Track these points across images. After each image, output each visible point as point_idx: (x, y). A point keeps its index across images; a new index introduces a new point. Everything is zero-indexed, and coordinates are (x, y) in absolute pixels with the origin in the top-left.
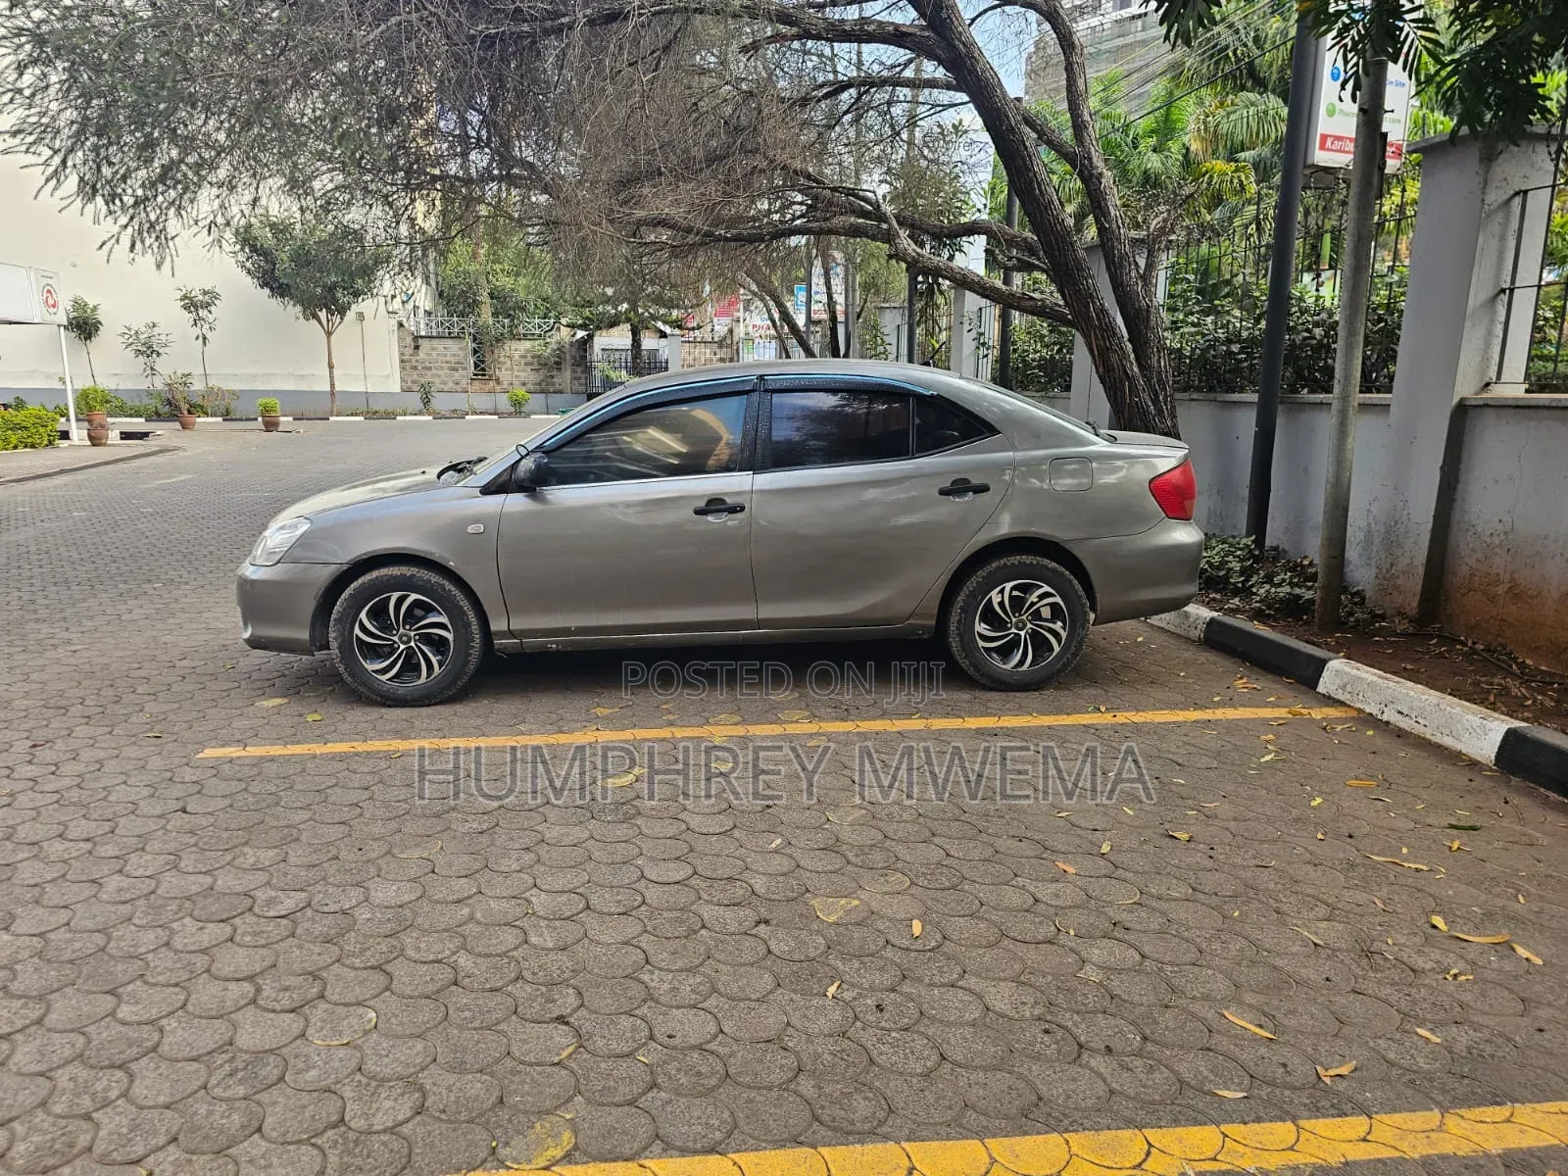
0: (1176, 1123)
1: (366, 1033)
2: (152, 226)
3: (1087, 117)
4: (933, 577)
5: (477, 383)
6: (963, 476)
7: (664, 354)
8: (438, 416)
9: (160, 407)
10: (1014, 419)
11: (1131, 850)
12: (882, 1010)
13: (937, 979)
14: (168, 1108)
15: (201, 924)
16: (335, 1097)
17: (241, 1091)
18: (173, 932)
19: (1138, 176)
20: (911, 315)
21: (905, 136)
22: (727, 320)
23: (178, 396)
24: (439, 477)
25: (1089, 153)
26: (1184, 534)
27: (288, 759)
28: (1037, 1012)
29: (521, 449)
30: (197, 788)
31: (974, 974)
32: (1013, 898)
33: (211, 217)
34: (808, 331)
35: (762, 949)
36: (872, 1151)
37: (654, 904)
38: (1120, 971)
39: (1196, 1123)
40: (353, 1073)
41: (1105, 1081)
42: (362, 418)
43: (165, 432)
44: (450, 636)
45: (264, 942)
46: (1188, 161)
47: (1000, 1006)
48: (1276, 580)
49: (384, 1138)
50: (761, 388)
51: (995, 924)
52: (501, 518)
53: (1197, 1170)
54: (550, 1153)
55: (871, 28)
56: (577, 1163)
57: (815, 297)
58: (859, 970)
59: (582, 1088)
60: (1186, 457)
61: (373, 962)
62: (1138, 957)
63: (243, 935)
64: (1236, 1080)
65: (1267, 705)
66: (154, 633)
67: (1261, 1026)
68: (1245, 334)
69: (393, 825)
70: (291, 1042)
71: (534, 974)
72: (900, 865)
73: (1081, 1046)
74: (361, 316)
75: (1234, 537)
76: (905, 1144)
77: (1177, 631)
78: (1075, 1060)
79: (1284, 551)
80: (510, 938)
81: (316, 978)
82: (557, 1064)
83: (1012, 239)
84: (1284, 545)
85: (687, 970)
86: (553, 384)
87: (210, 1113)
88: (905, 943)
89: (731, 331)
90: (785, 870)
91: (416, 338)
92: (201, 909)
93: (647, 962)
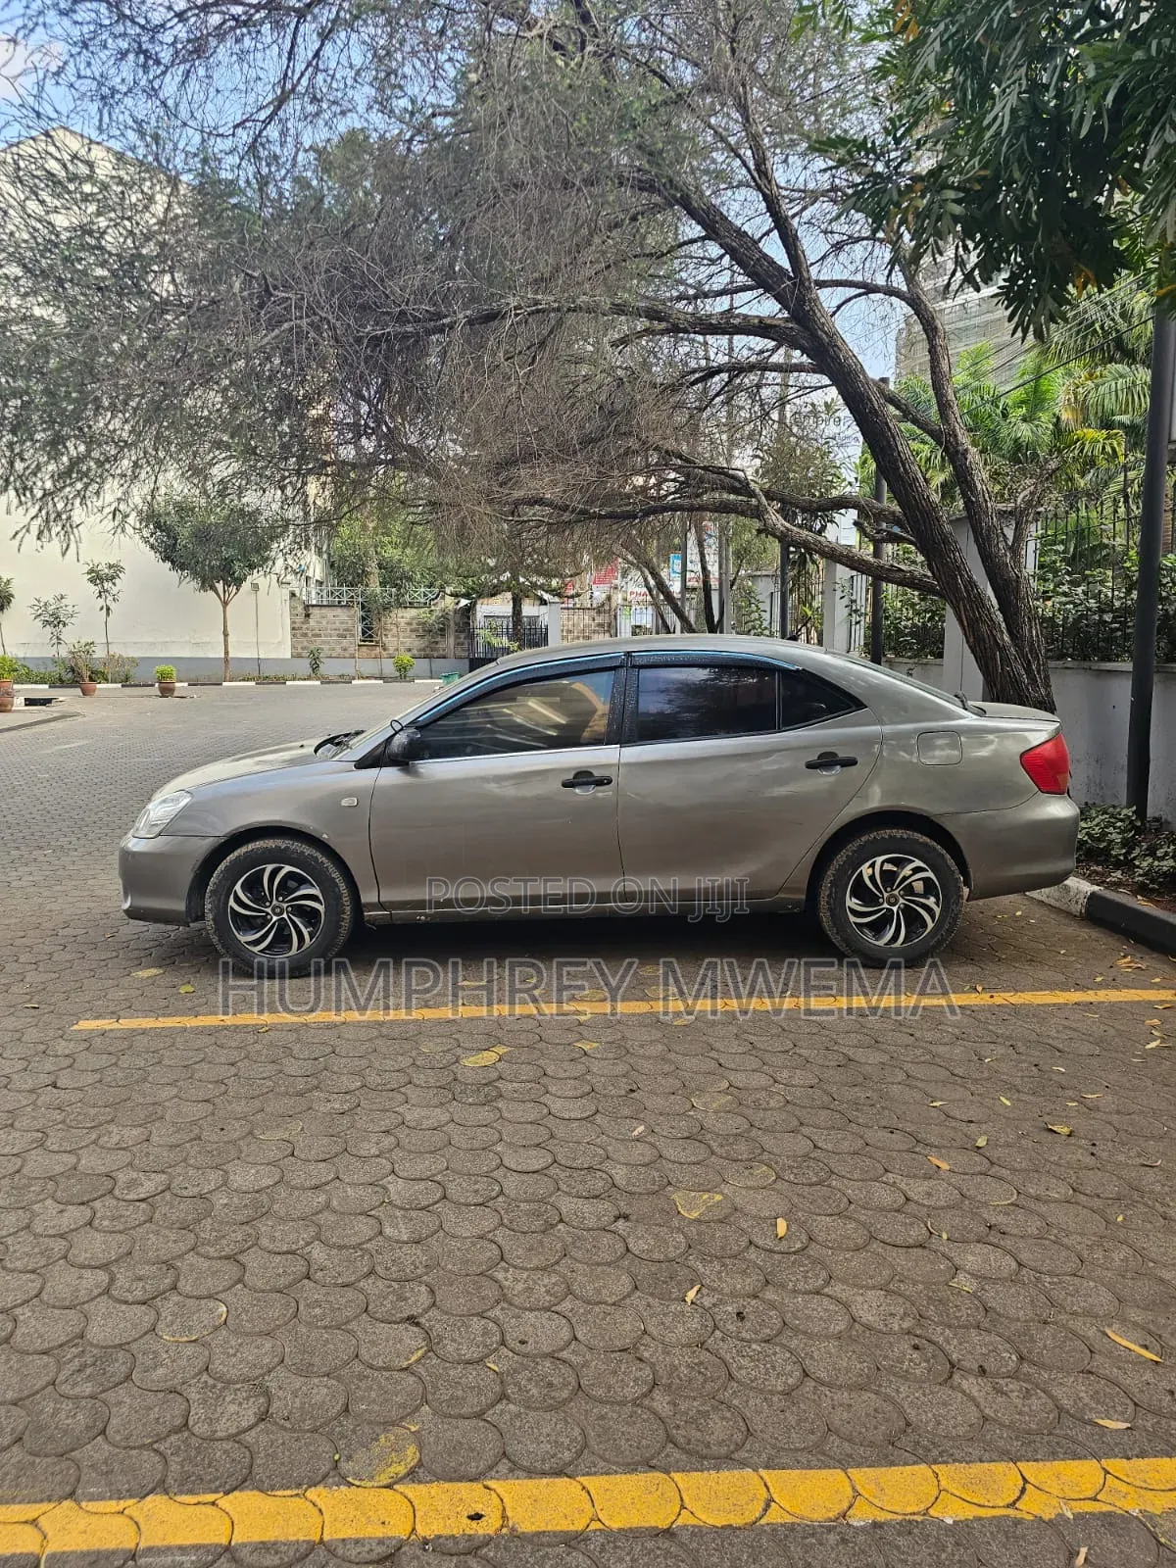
0: (1053, 1456)
1: (216, 1328)
2: (59, 515)
3: (951, 396)
4: (801, 851)
5: (364, 649)
6: (829, 750)
7: (544, 620)
8: (326, 681)
9: (63, 673)
10: (881, 693)
11: (1008, 1145)
12: (743, 1319)
13: (800, 1286)
14: (15, 1404)
15: (61, 1207)
16: (180, 1399)
17: (88, 1389)
18: (34, 1215)
19: (1008, 445)
20: (784, 583)
21: (775, 415)
22: (606, 587)
23: (81, 663)
24: (316, 751)
25: (954, 430)
26: (1059, 809)
27: (160, 1033)
28: (905, 1325)
29: (395, 725)
30: (68, 1061)
31: (840, 1280)
32: (885, 1197)
33: (115, 505)
34: (683, 599)
35: (620, 1248)
36: (728, 1477)
37: (513, 1196)
38: (995, 1281)
39: (1076, 1457)
40: (200, 1373)
41: (978, 1406)
42: (253, 683)
43: (67, 698)
44: (321, 908)
45: (122, 1228)
46: (1058, 429)
47: (868, 1317)
48: (1159, 853)
49: (227, 1446)
50: (630, 664)
51: (864, 1224)
52: (374, 792)
53: (1076, 1511)
54: (392, 1470)
55: (736, 321)
56: (420, 1482)
57: (690, 566)
58: (720, 1272)
59: (430, 1397)
60: (1057, 731)
61: (227, 1251)
62: (1014, 1265)
63: (103, 1218)
64: (1119, 1409)
65: (1152, 986)
66: (40, 900)
67: (1146, 1347)
68: (1117, 604)
69: (257, 1103)
70: (141, 1337)
71: (387, 1269)
72: (765, 1156)
73: (953, 1366)
74: (255, 587)
75: (1114, 807)
76: (763, 1472)
77: (1057, 905)
78: (946, 1381)
79: (1167, 822)
80: (363, 1228)
81: (171, 1267)
82: (406, 1369)
83: (880, 513)
84: (1167, 816)
85: (544, 1269)
86: (437, 650)
87: (56, 1412)
88: (769, 1244)
89: (609, 598)
90: (647, 1160)
91: (307, 607)
92: (63, 1191)
93: (502, 1259)
